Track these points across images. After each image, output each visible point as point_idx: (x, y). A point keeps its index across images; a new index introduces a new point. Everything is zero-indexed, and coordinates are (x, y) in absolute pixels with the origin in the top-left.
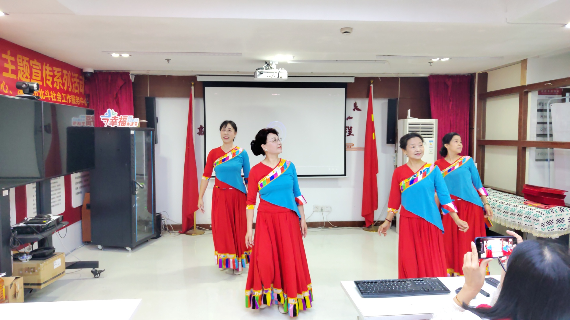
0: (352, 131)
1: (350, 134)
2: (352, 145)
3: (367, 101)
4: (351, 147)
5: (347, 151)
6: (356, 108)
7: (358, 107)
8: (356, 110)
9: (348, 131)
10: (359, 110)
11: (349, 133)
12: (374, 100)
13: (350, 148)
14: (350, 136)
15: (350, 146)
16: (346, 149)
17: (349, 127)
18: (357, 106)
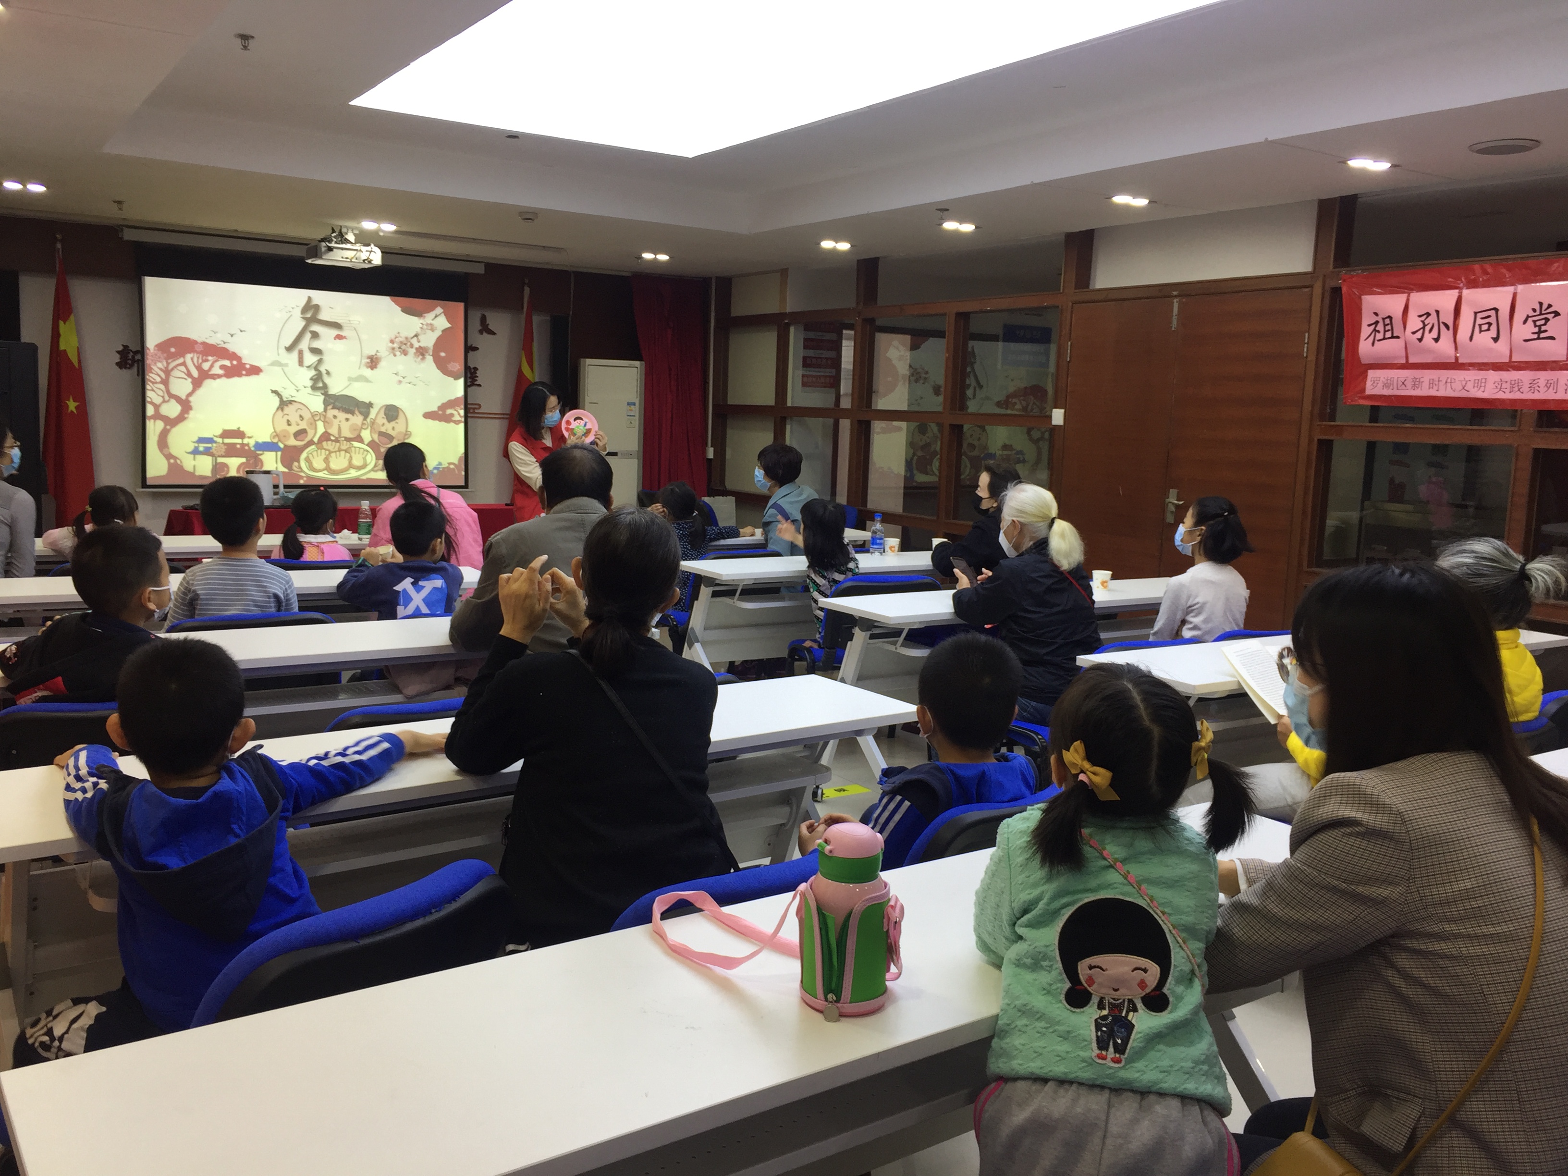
0: (479, 377)
1: (473, 384)
2: (478, 406)
3: (506, 316)
5: (470, 420)
6: (485, 329)
7: (490, 327)
8: (484, 333)
9: (471, 375)
10: (490, 332)
11: (472, 380)
13: (476, 412)
14: (474, 388)
15: (474, 409)
16: (470, 415)
17: (473, 366)
18: (488, 324)
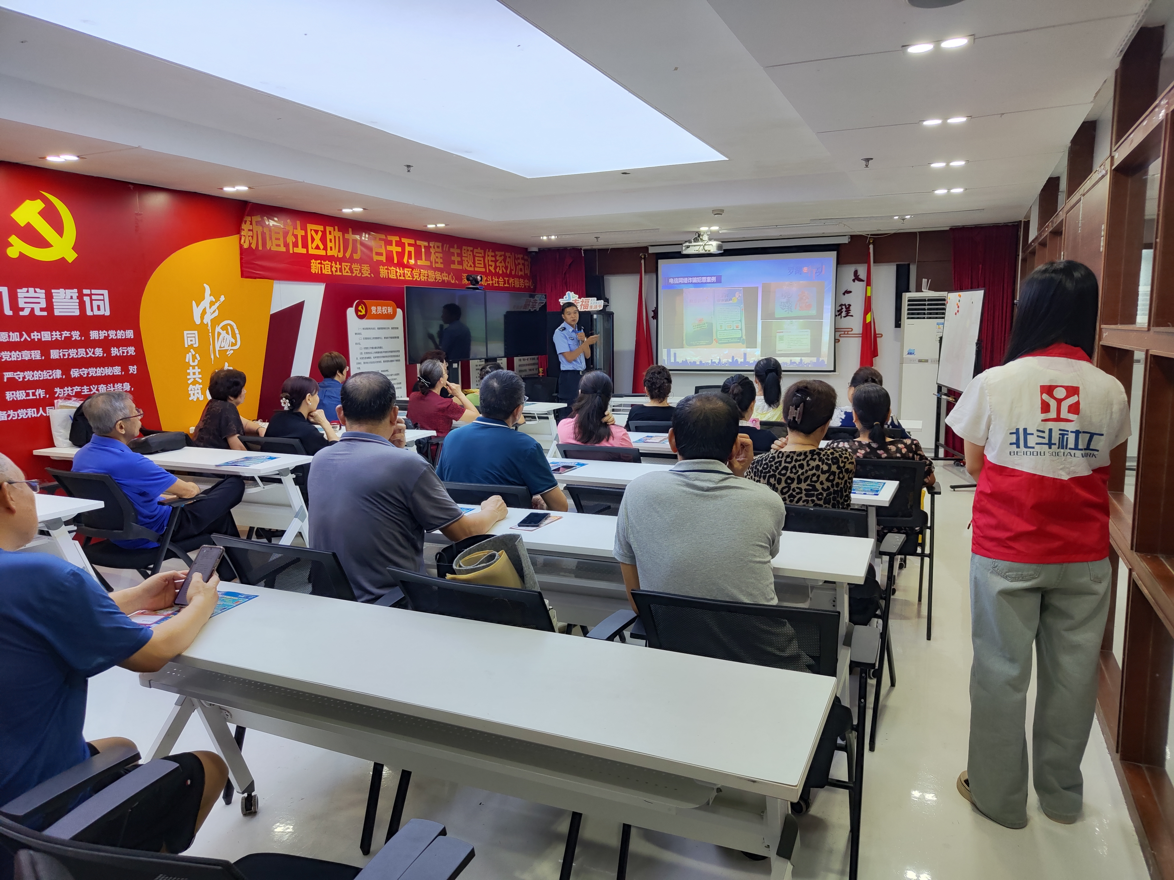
0: (850, 310)
1: (847, 315)
2: (851, 330)
4: (849, 333)
5: (842, 339)
6: (857, 278)
7: (860, 277)
8: (856, 281)
10: (861, 280)
11: (846, 313)
12: (874, 266)
14: (848, 317)
16: (842, 336)
17: (846, 304)
18: (859, 275)
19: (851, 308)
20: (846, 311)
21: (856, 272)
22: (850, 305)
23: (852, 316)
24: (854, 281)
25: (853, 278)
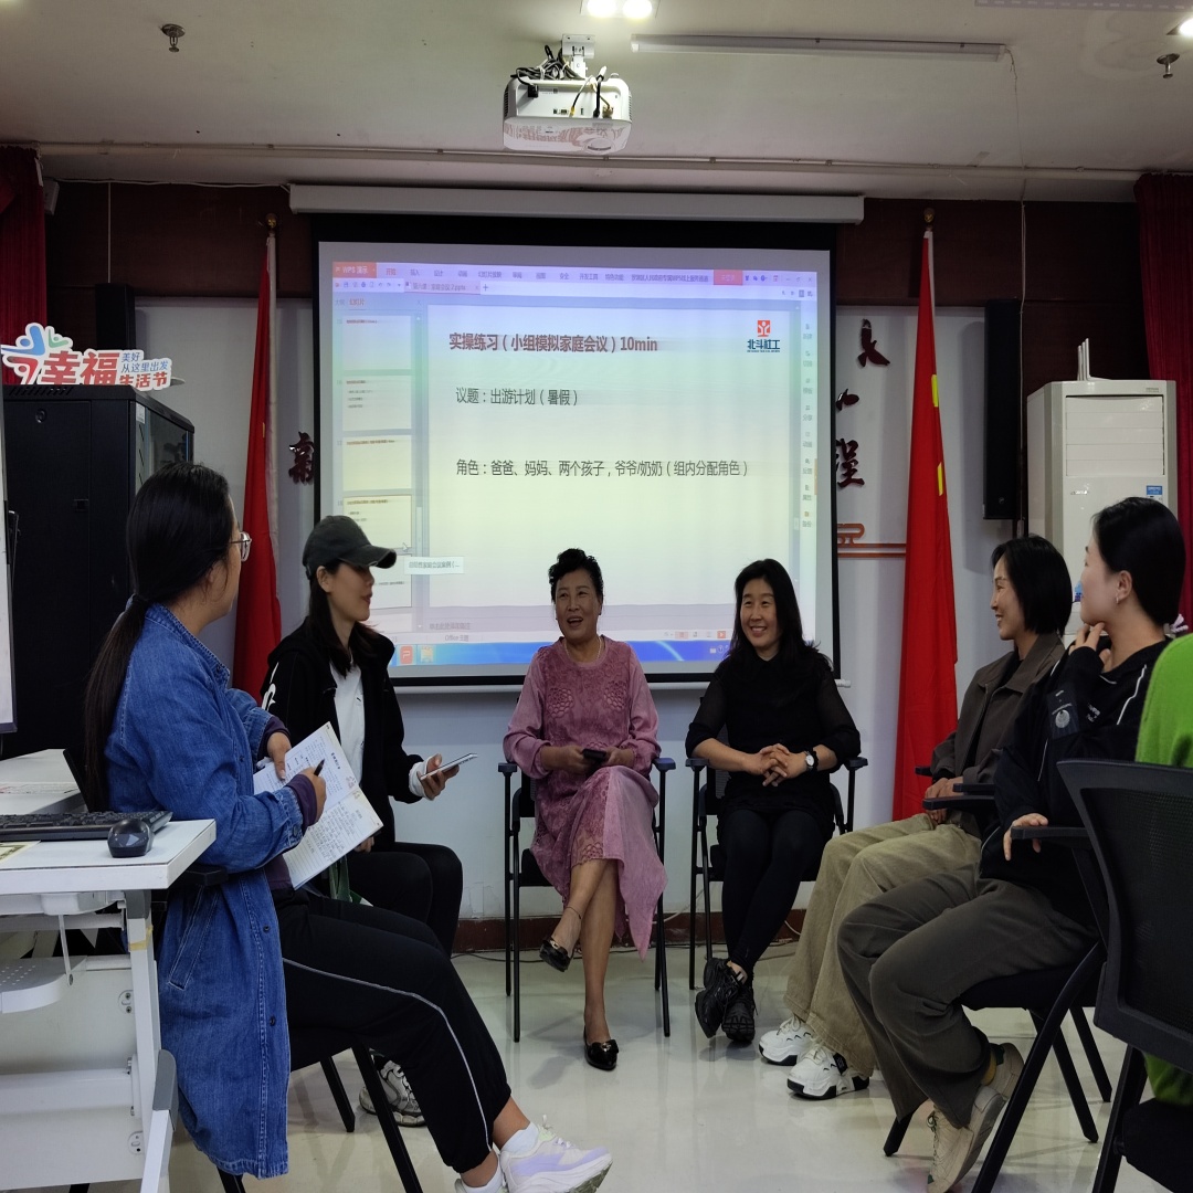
0: (856, 463)
1: (850, 479)
2: (857, 531)
3: (911, 323)
4: (856, 541)
5: (841, 563)
6: (870, 355)
7: (880, 348)
8: (868, 364)
9: (843, 460)
10: (880, 360)
11: (844, 472)
12: (936, 315)
13: (852, 545)
14: (851, 488)
15: (852, 536)
16: (840, 551)
17: (846, 442)
18: (875, 342)
19: (860, 455)
20: (844, 465)
21: (866, 335)
22: (854, 445)
23: (860, 482)
24: (862, 361)
25: (860, 352)
